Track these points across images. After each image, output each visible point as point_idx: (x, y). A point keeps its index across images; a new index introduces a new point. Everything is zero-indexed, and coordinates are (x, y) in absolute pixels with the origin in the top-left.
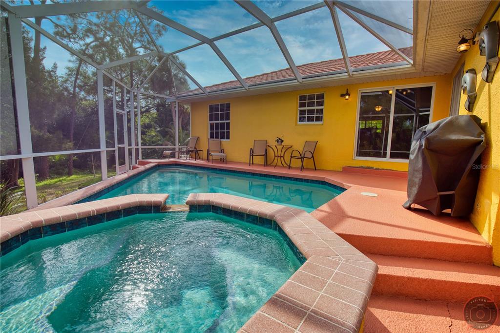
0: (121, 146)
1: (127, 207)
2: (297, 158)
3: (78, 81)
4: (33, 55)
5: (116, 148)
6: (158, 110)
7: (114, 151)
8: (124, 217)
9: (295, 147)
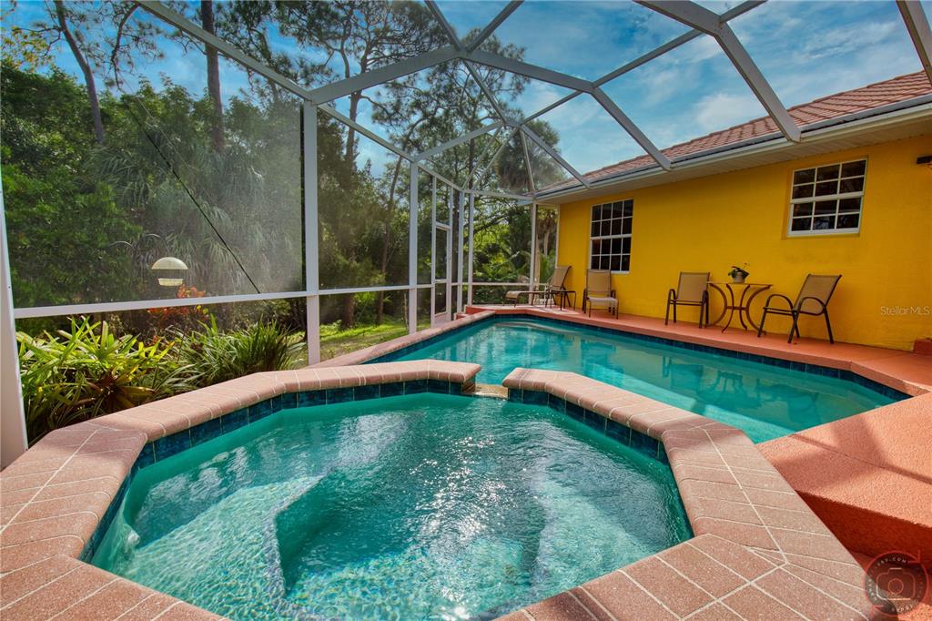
0: (440, 281)
1: (411, 378)
2: (783, 312)
3: (398, 183)
4: (345, 152)
5: (433, 285)
6: (510, 221)
7: (429, 289)
8: (406, 394)
9: (777, 288)
